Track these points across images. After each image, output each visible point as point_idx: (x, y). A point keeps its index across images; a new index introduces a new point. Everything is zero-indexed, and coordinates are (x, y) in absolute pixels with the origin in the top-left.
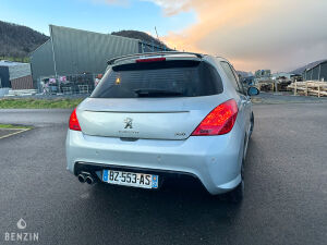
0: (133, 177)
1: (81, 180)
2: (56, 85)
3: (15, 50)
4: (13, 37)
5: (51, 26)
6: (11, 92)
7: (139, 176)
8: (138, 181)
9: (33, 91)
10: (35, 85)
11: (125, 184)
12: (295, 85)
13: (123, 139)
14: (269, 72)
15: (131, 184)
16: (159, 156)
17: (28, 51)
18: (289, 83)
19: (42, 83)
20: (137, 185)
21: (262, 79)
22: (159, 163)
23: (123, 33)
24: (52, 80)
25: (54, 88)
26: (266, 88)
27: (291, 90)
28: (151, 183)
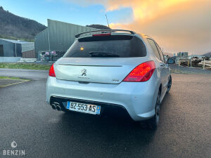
0: (85, 107)
1: (53, 107)
2: (49, 56)
3: (26, 34)
4: (26, 26)
5: (48, 20)
6: (22, 60)
7: (89, 106)
8: (88, 109)
9: (35, 60)
10: (36, 56)
11: (80, 111)
12: (204, 63)
13: (80, 82)
14: (187, 54)
15: (84, 111)
16: (102, 94)
17: (34, 35)
18: (200, 61)
19: (41, 55)
20: (87, 112)
21: (182, 58)
22: (102, 98)
23: (93, 26)
24: (47, 53)
25: (47, 58)
26: (184, 64)
27: (201, 66)
28: (96, 111)
